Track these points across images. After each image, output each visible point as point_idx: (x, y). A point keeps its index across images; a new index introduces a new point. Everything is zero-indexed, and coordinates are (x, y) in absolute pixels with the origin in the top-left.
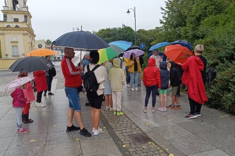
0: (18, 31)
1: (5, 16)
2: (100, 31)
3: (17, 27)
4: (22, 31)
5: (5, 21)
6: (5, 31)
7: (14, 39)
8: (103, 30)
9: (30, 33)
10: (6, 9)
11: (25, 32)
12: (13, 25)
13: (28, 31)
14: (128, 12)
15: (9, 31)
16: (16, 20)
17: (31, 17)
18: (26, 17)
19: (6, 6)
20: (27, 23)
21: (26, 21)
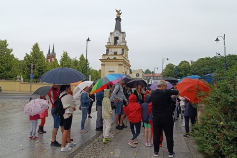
0: (115, 63)
1: (107, 50)
2: (198, 60)
3: (115, 58)
4: (118, 63)
5: (107, 54)
6: (106, 63)
7: (112, 69)
8: (202, 59)
9: (125, 63)
10: (109, 44)
11: (121, 63)
12: (112, 58)
13: (123, 62)
14: (217, 40)
15: (109, 63)
16: (115, 53)
17: (128, 50)
18: (123, 50)
19: (109, 42)
20: (124, 55)
21: (123, 54)
